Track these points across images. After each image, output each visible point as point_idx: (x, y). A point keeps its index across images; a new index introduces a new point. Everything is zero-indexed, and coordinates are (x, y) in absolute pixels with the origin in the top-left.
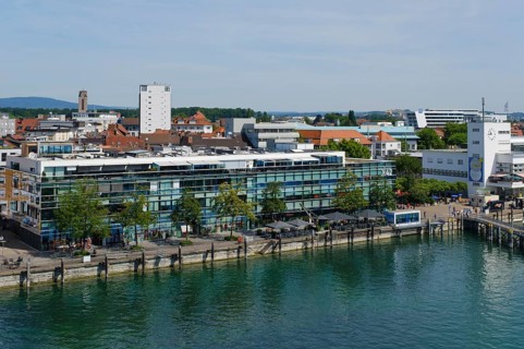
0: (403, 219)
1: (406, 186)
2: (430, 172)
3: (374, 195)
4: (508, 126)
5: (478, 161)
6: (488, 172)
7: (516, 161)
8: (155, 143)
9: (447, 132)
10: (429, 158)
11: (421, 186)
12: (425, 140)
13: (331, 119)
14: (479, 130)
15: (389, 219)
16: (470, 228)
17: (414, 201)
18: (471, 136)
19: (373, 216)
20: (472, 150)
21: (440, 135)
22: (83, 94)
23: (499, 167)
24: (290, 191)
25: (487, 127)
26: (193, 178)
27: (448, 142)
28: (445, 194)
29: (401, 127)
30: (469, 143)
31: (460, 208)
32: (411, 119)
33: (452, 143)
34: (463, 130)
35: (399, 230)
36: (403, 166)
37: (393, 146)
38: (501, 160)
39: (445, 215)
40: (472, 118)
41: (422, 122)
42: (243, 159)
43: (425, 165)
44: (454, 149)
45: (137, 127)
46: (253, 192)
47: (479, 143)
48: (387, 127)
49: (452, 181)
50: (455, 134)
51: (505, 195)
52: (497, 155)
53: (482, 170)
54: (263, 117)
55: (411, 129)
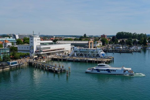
0: (12, 64)
1: (13, 55)
2: (20, 51)
3: (4, 58)
4: (39, 38)
5: (32, 47)
6: (35, 50)
7: (41, 47)
9: (24, 40)
10: (19, 47)
11: (17, 55)
12: (18, 42)
14: (32, 39)
15: (9, 64)
17: (15, 58)
18: (30, 41)
19: (4, 63)
20: (31, 44)
21: (22, 41)
23: (37, 49)
25: (34, 38)
27: (24, 43)
28: (24, 56)
29: (11, 39)
30: (30, 43)
31: (28, 60)
32: (14, 36)
33: (25, 43)
34: (28, 39)
35: (12, 67)
36: (12, 49)
37: (9, 44)
38: (38, 47)
39: (24, 62)
40: (31, 36)
41: (17, 37)
43: (18, 49)
44: (26, 44)
47: (32, 43)
48: (8, 39)
49: (25, 53)
50: (26, 40)
51: (39, 55)
52: (37, 46)
53: (33, 50)
55: (14, 39)
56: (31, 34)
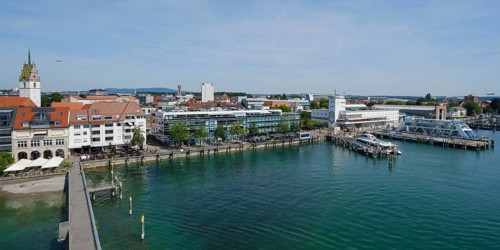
0: (303, 136)
1: (305, 123)
2: (314, 118)
3: (293, 127)
4: (344, 100)
5: (332, 114)
6: (336, 118)
7: (347, 114)
8: (207, 106)
9: (321, 103)
10: (314, 112)
11: (310, 123)
12: (313, 105)
13: (276, 97)
14: (333, 102)
15: (298, 136)
16: (329, 140)
17: (307, 129)
18: (330, 104)
19: (292, 134)
20: (330, 109)
21: (319, 103)
22: (179, 87)
23: (341, 116)
24: (260, 125)
25: (337, 100)
26: (222, 120)
27: (321, 106)
28: (320, 126)
29: (303, 100)
30: (330, 107)
31: (325, 132)
32: (308, 97)
33: (323, 107)
34: (327, 101)
35: (302, 140)
36: (304, 115)
37: (301, 108)
38: (342, 113)
39: (318, 135)
40: (331, 97)
41: (312, 99)
42: (242, 112)
43: (312, 115)
44: (324, 109)
45: (200, 99)
46: (245, 125)
47: (333, 107)
48: (298, 100)
49: (322, 121)
50: (324, 103)
51: (342, 127)
52: (340, 112)
54: (250, 96)
55: (307, 101)
56: (332, 94)
